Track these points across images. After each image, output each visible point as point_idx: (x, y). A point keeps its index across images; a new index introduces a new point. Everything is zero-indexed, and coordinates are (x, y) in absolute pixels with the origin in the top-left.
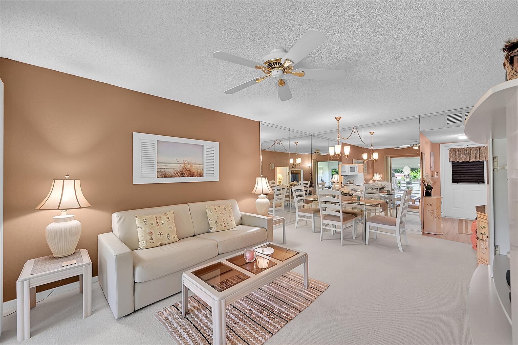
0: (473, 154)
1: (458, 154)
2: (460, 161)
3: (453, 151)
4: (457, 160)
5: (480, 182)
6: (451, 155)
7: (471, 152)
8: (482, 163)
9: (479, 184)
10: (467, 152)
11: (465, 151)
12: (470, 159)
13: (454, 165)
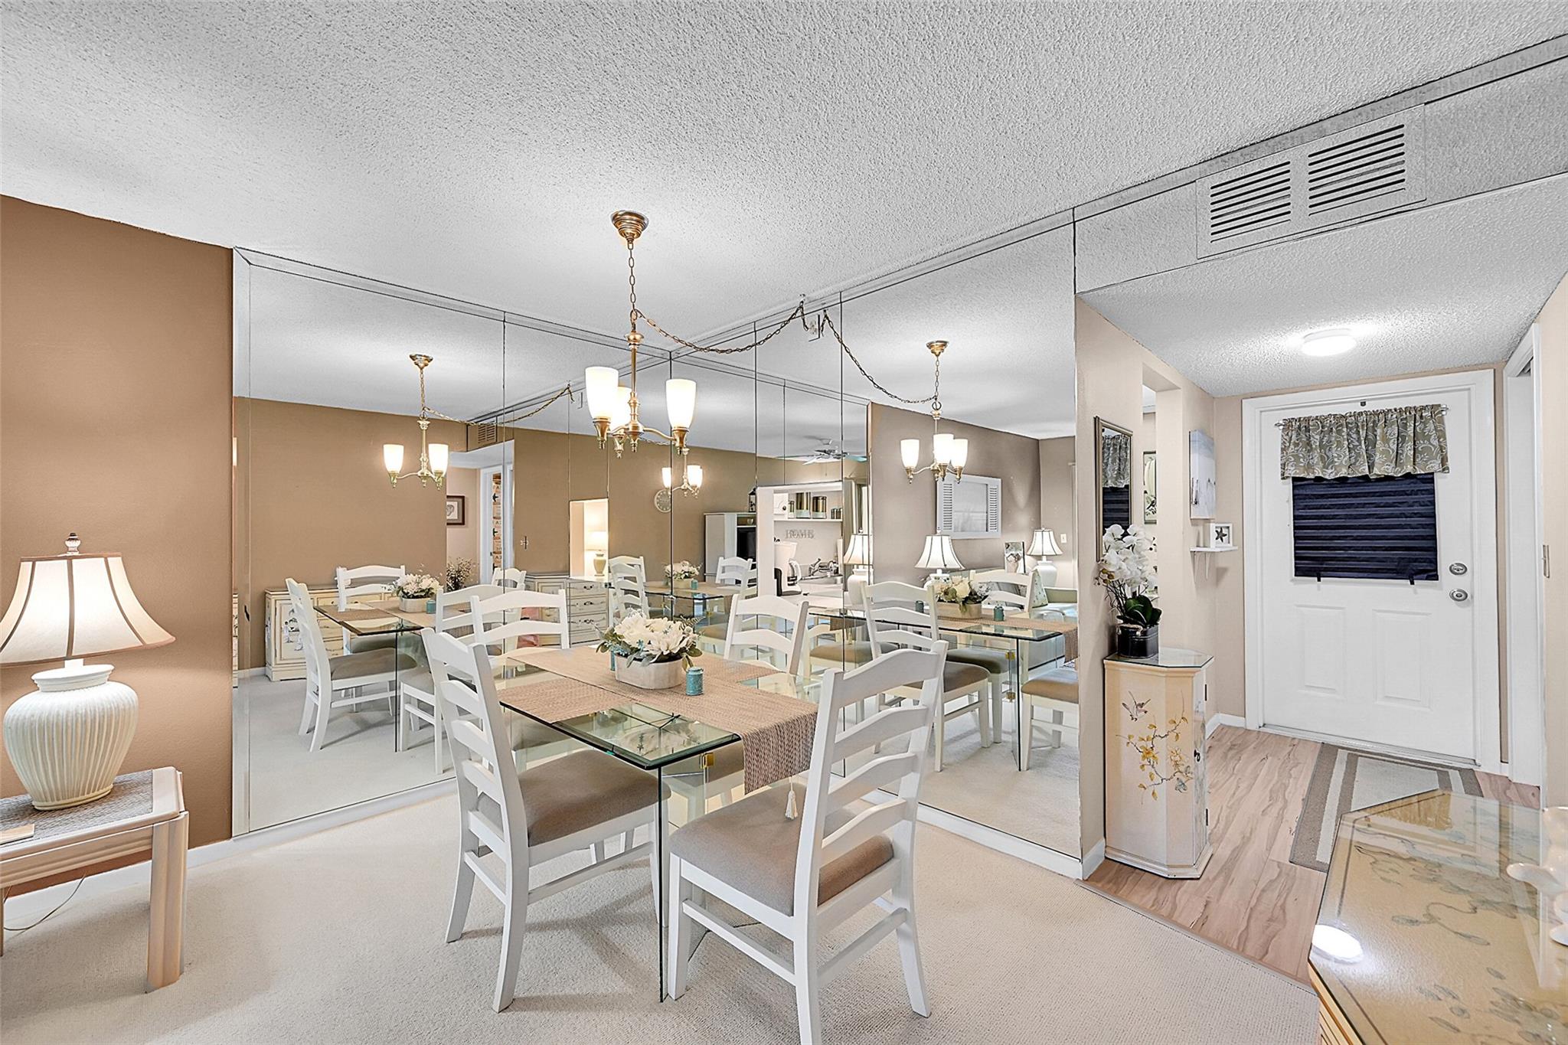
0: (1386, 440)
1: (1321, 441)
2: (1330, 474)
3: (1299, 431)
4: (1313, 473)
5: (1416, 574)
6: (1290, 450)
7: (1379, 431)
8: (1428, 486)
9: (1412, 583)
10: (1358, 432)
11: (1351, 429)
12: (1370, 468)
13: (1301, 492)
